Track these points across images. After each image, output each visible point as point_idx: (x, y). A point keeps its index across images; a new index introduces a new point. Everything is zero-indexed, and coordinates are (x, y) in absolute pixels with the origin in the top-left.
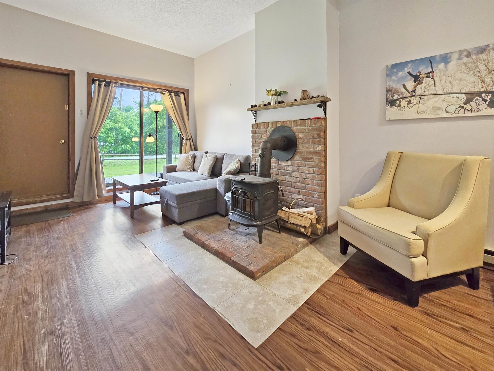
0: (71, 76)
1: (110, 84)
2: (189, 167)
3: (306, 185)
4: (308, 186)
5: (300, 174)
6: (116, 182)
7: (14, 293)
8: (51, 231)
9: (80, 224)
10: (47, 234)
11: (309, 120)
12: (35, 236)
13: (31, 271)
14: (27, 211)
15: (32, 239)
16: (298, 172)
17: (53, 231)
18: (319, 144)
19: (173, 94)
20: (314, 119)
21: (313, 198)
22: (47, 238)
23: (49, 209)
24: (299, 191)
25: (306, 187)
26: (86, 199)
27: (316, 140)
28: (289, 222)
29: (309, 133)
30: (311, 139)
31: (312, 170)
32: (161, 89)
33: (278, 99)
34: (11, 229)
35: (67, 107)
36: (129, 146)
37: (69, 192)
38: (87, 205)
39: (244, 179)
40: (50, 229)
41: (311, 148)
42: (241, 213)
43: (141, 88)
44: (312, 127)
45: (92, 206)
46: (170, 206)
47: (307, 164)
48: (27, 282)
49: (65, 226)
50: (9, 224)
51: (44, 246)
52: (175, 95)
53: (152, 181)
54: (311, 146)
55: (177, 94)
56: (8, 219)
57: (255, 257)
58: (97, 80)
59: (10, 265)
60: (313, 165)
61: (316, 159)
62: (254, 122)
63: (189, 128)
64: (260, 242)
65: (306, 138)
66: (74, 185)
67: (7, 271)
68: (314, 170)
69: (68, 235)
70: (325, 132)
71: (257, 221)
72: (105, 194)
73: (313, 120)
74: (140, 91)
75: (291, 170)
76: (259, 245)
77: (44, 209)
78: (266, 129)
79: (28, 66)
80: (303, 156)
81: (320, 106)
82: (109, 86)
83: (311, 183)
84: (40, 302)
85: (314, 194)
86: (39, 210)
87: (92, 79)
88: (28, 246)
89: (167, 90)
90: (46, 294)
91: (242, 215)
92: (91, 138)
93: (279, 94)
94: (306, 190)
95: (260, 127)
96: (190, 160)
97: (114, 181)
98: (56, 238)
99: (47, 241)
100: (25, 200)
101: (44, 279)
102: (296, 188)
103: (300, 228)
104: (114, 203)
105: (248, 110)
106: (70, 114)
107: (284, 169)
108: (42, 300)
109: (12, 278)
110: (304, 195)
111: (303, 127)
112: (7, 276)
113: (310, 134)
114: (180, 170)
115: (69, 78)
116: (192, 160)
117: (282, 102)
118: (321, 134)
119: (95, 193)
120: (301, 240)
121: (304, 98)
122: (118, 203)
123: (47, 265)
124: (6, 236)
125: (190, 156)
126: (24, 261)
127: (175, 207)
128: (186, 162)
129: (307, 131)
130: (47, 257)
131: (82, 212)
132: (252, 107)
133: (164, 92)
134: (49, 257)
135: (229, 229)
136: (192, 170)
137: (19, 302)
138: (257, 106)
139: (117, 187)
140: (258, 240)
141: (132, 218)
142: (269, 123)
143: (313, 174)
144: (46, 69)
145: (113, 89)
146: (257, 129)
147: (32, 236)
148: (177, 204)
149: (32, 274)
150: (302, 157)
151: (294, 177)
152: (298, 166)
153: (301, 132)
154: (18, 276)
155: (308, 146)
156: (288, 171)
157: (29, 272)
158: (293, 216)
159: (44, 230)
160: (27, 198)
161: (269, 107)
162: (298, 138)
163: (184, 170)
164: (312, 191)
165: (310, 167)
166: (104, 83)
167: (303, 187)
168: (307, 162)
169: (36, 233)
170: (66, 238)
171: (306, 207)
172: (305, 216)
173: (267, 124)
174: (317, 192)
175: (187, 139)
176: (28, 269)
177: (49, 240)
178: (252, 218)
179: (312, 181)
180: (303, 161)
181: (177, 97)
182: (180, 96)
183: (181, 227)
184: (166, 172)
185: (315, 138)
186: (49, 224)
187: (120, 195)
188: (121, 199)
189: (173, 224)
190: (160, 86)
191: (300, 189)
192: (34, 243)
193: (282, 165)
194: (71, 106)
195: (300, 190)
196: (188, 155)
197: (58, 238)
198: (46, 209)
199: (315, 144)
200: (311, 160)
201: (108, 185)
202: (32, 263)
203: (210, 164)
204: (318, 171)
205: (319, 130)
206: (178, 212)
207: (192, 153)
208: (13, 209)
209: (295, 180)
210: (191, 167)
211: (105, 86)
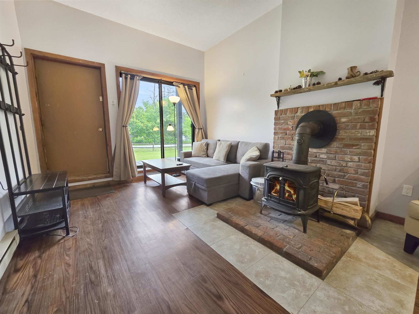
0: (102, 68)
1: (134, 77)
2: (203, 154)
3: (346, 174)
4: (349, 175)
5: (338, 162)
6: (145, 165)
7: (81, 269)
8: (101, 206)
9: (123, 201)
10: (98, 208)
11: (359, 102)
12: (89, 210)
13: (92, 245)
14: (80, 187)
15: (87, 213)
16: (335, 159)
17: (102, 206)
18: (372, 129)
19: (186, 87)
20: (367, 100)
21: (354, 188)
22: (99, 212)
23: (96, 185)
24: (335, 180)
25: (345, 176)
26: (123, 179)
27: (367, 124)
28: (333, 212)
29: (357, 117)
30: (359, 124)
31: (357, 158)
32: (177, 82)
33: (311, 80)
34: (71, 202)
35: (101, 99)
36: (142, 137)
37: (109, 172)
38: (124, 183)
39: (287, 166)
40: (100, 204)
41: (358, 134)
42: (280, 200)
43: (160, 82)
44: (363, 110)
45: (128, 184)
46: (198, 188)
47: (350, 152)
48: (91, 257)
49: (111, 201)
50: (68, 199)
51: (98, 220)
52: (188, 88)
53: (177, 165)
54: (358, 132)
55: (190, 87)
56: (67, 195)
57: (310, 251)
58: (124, 73)
59: (74, 237)
60: (358, 152)
61: (363, 146)
62: (277, 109)
63: (201, 118)
64: (305, 231)
65: (351, 122)
66: (113, 166)
67: (73, 243)
68: (359, 158)
69: (115, 211)
70: (380, 115)
71: (301, 210)
72: (137, 175)
73: (364, 102)
74: (159, 84)
75: (326, 157)
76: (305, 234)
77: (92, 185)
78: (294, 115)
79: (67, 60)
80: (345, 143)
81: (376, 84)
82: (134, 79)
83: (353, 172)
84: (106, 284)
85: (356, 183)
86: (88, 186)
87: (120, 72)
88: (85, 219)
89: (182, 84)
90: (110, 273)
91: (280, 202)
92: (123, 126)
93: (313, 75)
94: (346, 179)
95: (286, 113)
96: (204, 148)
97: (144, 164)
98: (106, 213)
99: (99, 215)
100: (77, 178)
101: (105, 256)
102: (330, 177)
103: (348, 220)
104: (145, 183)
105: (272, 95)
106: (104, 106)
107: (316, 157)
108: (107, 281)
109: (77, 252)
110: (341, 184)
111: (347, 111)
112: (73, 250)
113: (359, 118)
114: (196, 156)
115: (100, 71)
116: (205, 147)
117: (319, 83)
118: (375, 117)
119: (130, 174)
120: (348, 231)
121: (354, 75)
122: (148, 183)
123: (105, 240)
124: (67, 210)
125: (204, 143)
126: (85, 234)
127: (204, 190)
128: (201, 149)
129: (353, 114)
130: (102, 231)
131: (121, 189)
132: (276, 92)
133: (179, 86)
134: (104, 231)
135: (261, 214)
136: (206, 156)
137: (87, 281)
138: (283, 91)
139: (147, 169)
140: (302, 229)
141: (163, 196)
142: (298, 108)
143: (358, 162)
144: (81, 62)
145: (137, 82)
146: (281, 115)
147: (87, 210)
148: (207, 187)
149: (93, 249)
150: (343, 144)
151: (328, 165)
152: (336, 153)
153: (344, 115)
154: (82, 250)
155: (353, 131)
156: (321, 158)
157: (90, 246)
158: (337, 206)
159: (96, 204)
160: (79, 176)
161: (301, 90)
162: (339, 123)
163: (199, 156)
164: (355, 181)
165: (354, 155)
166: (129, 76)
167: (341, 175)
168: (350, 149)
169: (90, 207)
170: (114, 213)
171: (345, 197)
172: (349, 206)
173: (295, 110)
174: (360, 182)
175: (199, 129)
176: (89, 243)
177: (101, 214)
178: (295, 207)
179: (354, 170)
180: (343, 148)
181: (190, 90)
182: (192, 89)
183: (210, 208)
184: (183, 157)
185: (366, 122)
186: (98, 199)
187: (150, 176)
188: (150, 179)
189: (202, 205)
190: (176, 79)
191: (336, 177)
192: (90, 217)
193: (312, 153)
194: (104, 97)
195: (337, 179)
196: (202, 143)
197: (108, 213)
198: (94, 186)
199: (365, 129)
200: (356, 147)
201: (139, 167)
202: (92, 237)
203: (226, 150)
204: (365, 160)
205: (374, 112)
206: (208, 194)
207: (204, 141)
208: (70, 185)
209: (329, 169)
210: (205, 153)
211: (131, 79)
